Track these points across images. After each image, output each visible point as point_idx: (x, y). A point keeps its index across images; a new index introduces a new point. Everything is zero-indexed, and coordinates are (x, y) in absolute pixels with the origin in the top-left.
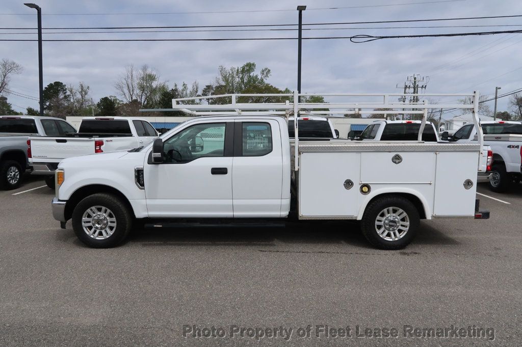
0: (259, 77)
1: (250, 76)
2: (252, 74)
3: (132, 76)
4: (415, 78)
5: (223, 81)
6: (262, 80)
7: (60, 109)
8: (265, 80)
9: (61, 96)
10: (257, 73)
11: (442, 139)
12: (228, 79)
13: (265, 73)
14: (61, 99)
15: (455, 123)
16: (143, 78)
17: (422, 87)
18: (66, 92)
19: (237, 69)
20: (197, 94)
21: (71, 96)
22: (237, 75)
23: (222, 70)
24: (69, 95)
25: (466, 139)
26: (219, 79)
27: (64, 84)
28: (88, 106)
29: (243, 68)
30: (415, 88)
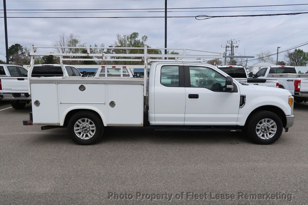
0: (141, 41)
1: (135, 41)
2: (136, 39)
3: (64, 40)
4: (232, 42)
5: (119, 43)
6: (143, 43)
7: (19, 61)
8: (144, 43)
9: (20, 53)
10: (139, 38)
11: (249, 77)
12: (122, 42)
13: (144, 39)
14: (20, 55)
15: (254, 67)
16: (70, 41)
17: (236, 47)
18: (23, 50)
19: (127, 36)
20: (104, 51)
21: (26, 53)
22: (127, 40)
23: (118, 36)
24: (24, 52)
25: (263, 76)
26: (117, 42)
27: (21, 45)
28: (36, 59)
29: (131, 35)
30: (232, 47)
